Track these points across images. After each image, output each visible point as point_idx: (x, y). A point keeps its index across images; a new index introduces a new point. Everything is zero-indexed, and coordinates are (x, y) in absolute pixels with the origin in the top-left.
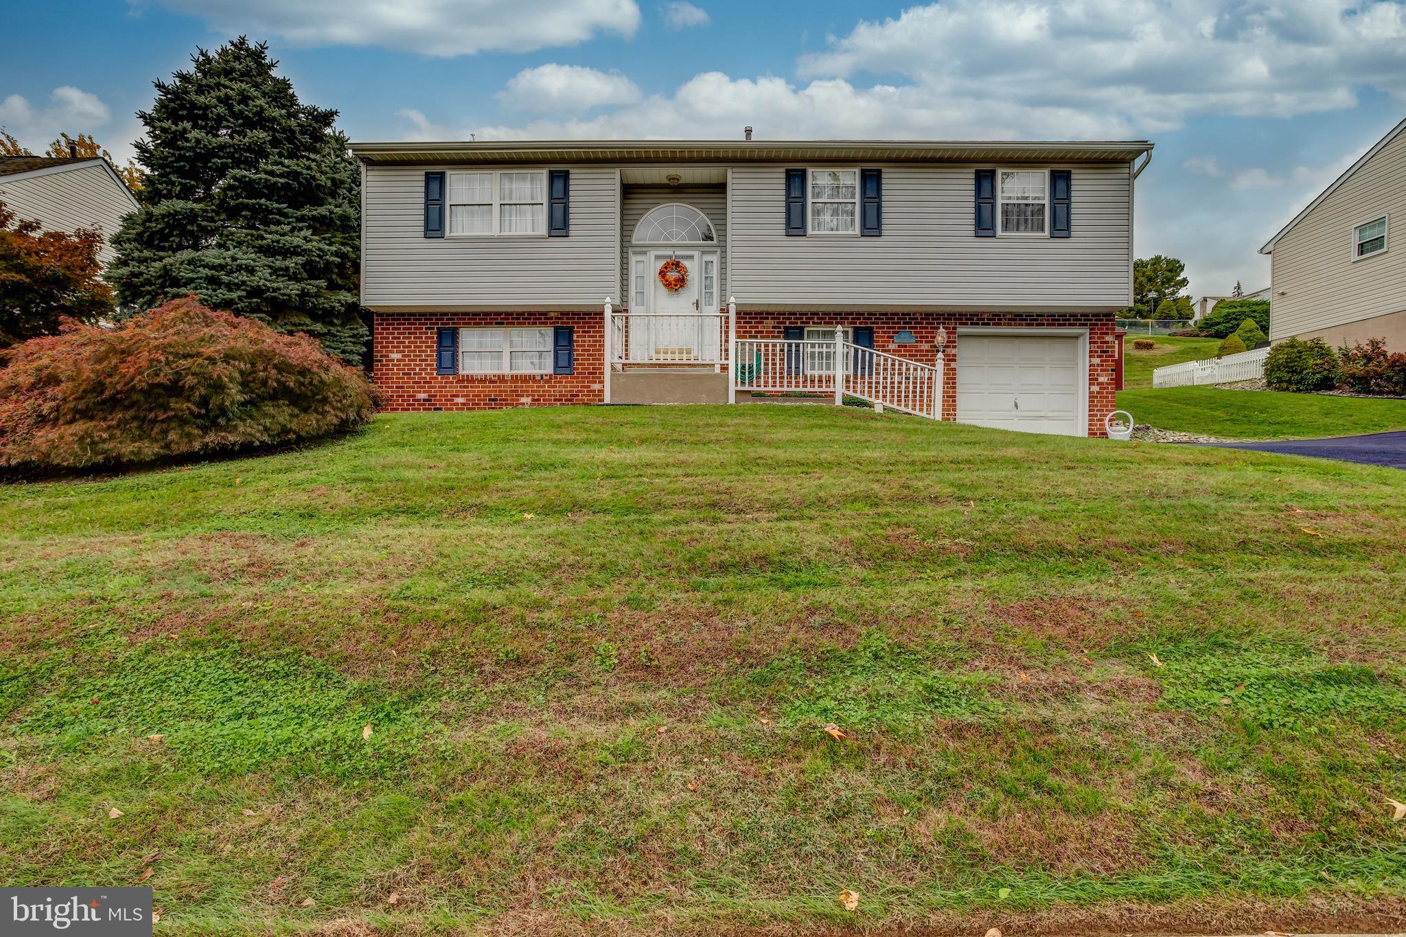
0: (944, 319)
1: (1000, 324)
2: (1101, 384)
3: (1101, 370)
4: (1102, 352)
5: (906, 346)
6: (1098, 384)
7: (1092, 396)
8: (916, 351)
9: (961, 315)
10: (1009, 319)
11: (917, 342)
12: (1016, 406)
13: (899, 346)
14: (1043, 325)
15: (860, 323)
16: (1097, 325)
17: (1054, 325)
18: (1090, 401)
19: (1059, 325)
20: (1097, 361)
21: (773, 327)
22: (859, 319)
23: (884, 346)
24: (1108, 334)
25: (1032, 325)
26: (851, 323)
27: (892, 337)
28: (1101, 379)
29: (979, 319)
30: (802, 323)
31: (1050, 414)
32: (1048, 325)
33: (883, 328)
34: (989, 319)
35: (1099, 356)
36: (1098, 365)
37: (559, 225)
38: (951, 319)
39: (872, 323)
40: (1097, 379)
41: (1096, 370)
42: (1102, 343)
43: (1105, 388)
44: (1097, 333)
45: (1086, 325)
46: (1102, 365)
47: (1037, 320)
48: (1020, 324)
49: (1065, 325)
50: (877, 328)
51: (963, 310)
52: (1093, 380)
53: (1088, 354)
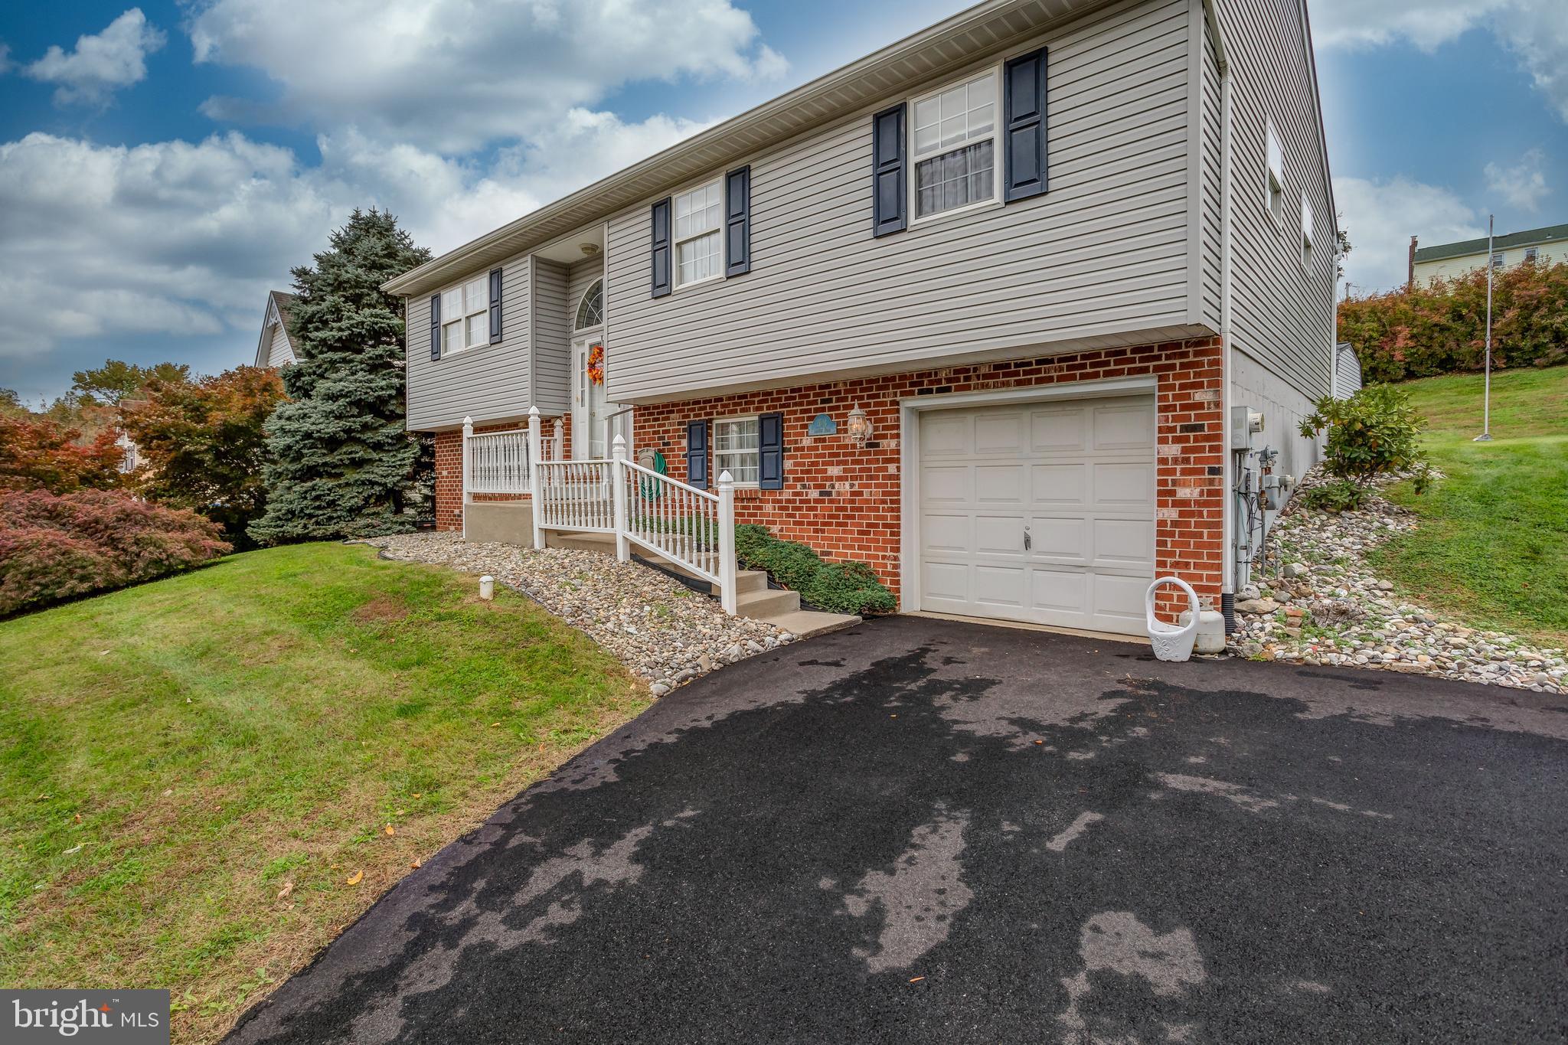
0: (879, 388)
1: (967, 388)
2: (1185, 503)
3: (1184, 472)
4: (1184, 429)
5: (824, 440)
6: (1175, 504)
7: (1163, 531)
8: (839, 447)
9: (903, 377)
10: (985, 376)
11: (838, 431)
12: (1027, 542)
13: (816, 441)
14: (1050, 380)
15: (768, 408)
16: (1172, 367)
17: (1073, 378)
18: (1160, 543)
19: (1083, 377)
20: (1173, 450)
21: (680, 424)
22: (766, 401)
23: (796, 442)
24: (1200, 385)
25: (1029, 382)
26: (757, 409)
27: (805, 427)
28: (1183, 493)
29: (931, 383)
30: (706, 414)
31: (1098, 562)
32: (1061, 379)
33: (795, 412)
34: (949, 380)
35: (1176, 440)
36: (1175, 461)
37: (497, 334)
38: (886, 387)
39: (782, 406)
40: (1173, 493)
41: (1173, 472)
42: (1184, 407)
43: (1192, 514)
44: (1172, 387)
45: (1145, 370)
46: (1186, 460)
47: (1039, 371)
48: (1004, 384)
49: (1096, 375)
50: (790, 413)
51: (906, 369)
52: (1165, 495)
53: (1157, 435)
